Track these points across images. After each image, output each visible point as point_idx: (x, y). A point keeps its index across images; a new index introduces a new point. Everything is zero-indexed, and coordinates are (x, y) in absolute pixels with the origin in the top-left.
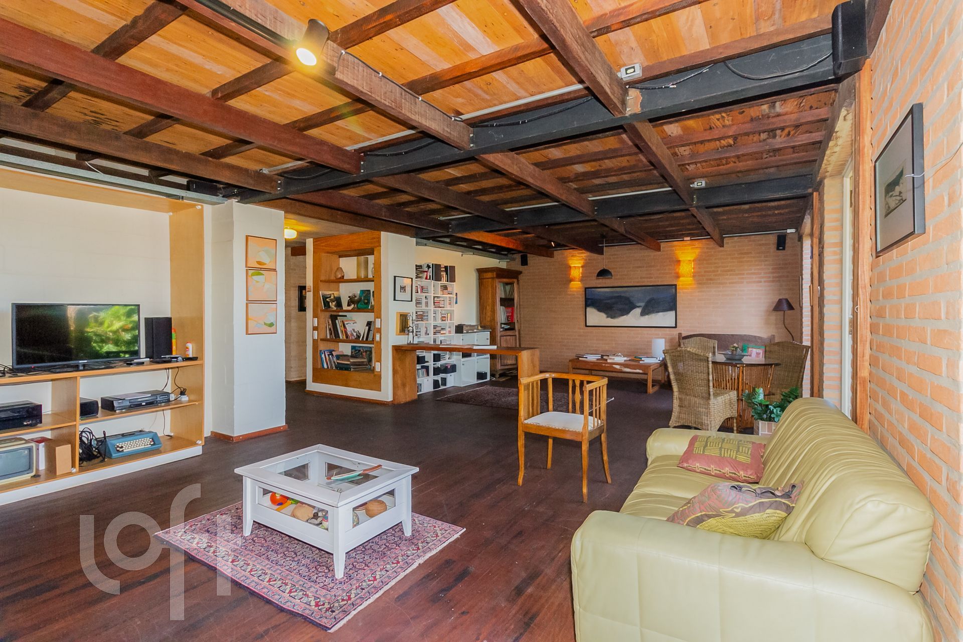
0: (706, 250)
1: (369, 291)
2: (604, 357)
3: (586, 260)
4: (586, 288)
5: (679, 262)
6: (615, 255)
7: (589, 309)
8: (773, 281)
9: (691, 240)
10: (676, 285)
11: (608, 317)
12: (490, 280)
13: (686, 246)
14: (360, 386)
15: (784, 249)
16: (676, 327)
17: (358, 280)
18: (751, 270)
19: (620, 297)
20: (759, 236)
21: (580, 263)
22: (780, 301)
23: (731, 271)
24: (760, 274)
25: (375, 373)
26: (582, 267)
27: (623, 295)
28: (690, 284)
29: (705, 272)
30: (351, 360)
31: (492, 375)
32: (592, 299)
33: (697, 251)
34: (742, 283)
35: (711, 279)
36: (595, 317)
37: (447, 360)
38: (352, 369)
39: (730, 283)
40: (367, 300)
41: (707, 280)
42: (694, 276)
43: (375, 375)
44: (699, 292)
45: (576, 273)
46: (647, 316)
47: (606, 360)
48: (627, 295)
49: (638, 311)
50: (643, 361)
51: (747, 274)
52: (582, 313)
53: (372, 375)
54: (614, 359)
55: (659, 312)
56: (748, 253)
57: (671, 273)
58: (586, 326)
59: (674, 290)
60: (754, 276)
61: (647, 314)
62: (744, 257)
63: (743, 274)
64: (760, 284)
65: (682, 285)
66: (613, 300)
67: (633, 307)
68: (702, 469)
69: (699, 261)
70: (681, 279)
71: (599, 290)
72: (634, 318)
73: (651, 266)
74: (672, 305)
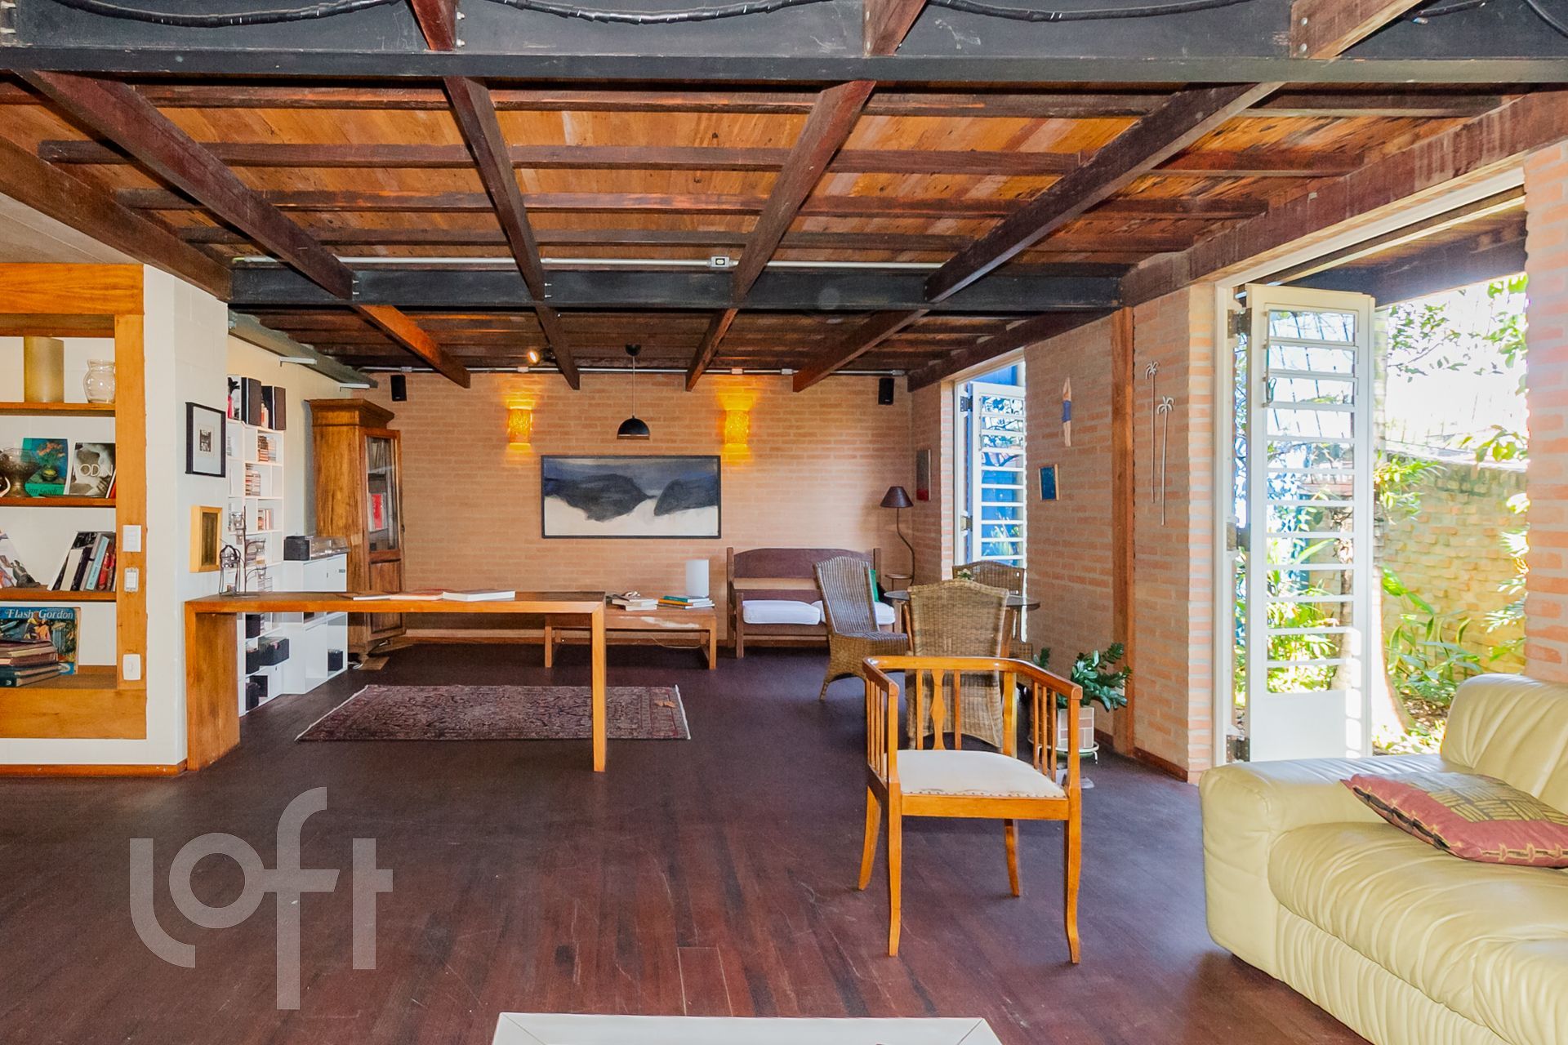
0: (769, 395)
1: (64, 442)
2: (616, 602)
3: (542, 397)
4: (543, 457)
5: (722, 414)
6: (603, 391)
7: (549, 501)
8: (872, 457)
9: (744, 374)
10: (719, 458)
11: (589, 517)
12: (345, 429)
13: (735, 384)
14: (60, 727)
15: (891, 403)
16: (719, 537)
17: (30, 408)
18: (841, 435)
19: (613, 477)
20: (854, 377)
21: (528, 404)
22: (892, 490)
23: (811, 434)
24: (854, 442)
25: (121, 687)
26: (534, 411)
27: (620, 473)
28: (744, 457)
29: (769, 435)
30: (14, 654)
31: (353, 657)
32: (557, 480)
33: (755, 396)
34: (828, 457)
35: (778, 449)
36: (563, 517)
37: (272, 630)
38: (19, 682)
39: (810, 457)
40: (55, 468)
41: (772, 449)
42: (749, 442)
43: (119, 694)
44: (758, 471)
45: (522, 424)
46: (666, 516)
47: (622, 607)
48: (628, 474)
49: (649, 505)
50: (691, 604)
51: (836, 442)
52: (534, 506)
53: (108, 694)
54: (639, 605)
55: (688, 508)
56: (836, 406)
57: (710, 434)
58: (544, 536)
59: (715, 468)
60: (846, 447)
61: (668, 511)
62: (830, 413)
63: (829, 442)
64: (853, 460)
65: (729, 457)
66: (601, 484)
67: (641, 497)
68: (1511, 855)
69: (758, 413)
70: (728, 446)
71: (570, 461)
72: (641, 519)
73: (674, 419)
74: (711, 495)
